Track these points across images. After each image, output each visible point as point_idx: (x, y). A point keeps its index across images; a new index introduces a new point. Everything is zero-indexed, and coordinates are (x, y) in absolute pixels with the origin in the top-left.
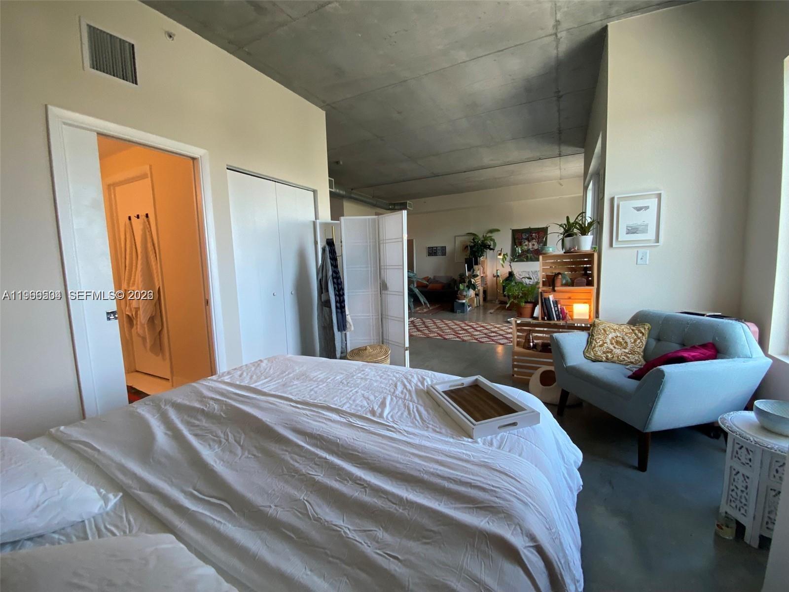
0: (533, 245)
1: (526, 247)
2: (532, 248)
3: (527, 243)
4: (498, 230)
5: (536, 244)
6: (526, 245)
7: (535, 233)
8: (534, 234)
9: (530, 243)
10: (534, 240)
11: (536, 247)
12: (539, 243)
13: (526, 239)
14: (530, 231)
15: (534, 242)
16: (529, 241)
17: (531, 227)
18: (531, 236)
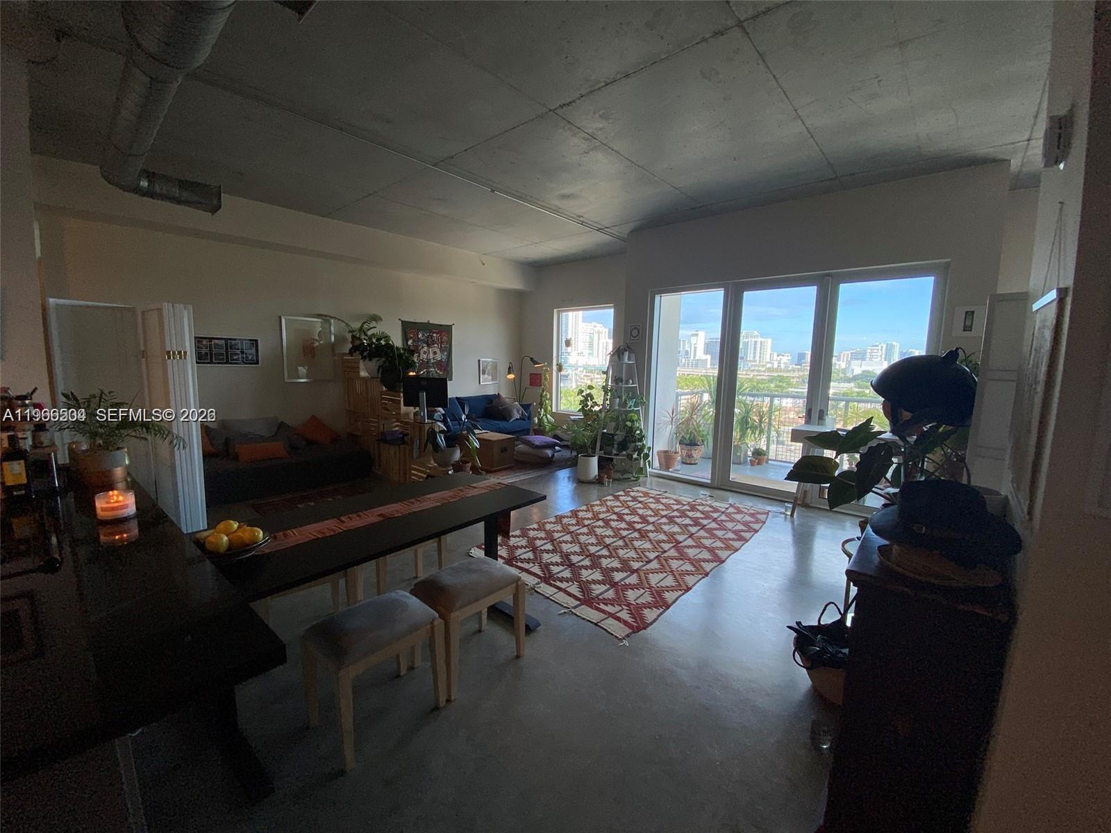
0: (435, 353)
1: (425, 356)
2: (434, 359)
3: (425, 349)
5: (438, 351)
6: (425, 353)
7: (437, 333)
8: (435, 335)
9: (430, 349)
10: (436, 345)
11: (438, 357)
12: (442, 350)
13: (423, 341)
14: (428, 327)
15: (436, 348)
16: (428, 346)
17: (431, 322)
18: (432, 336)
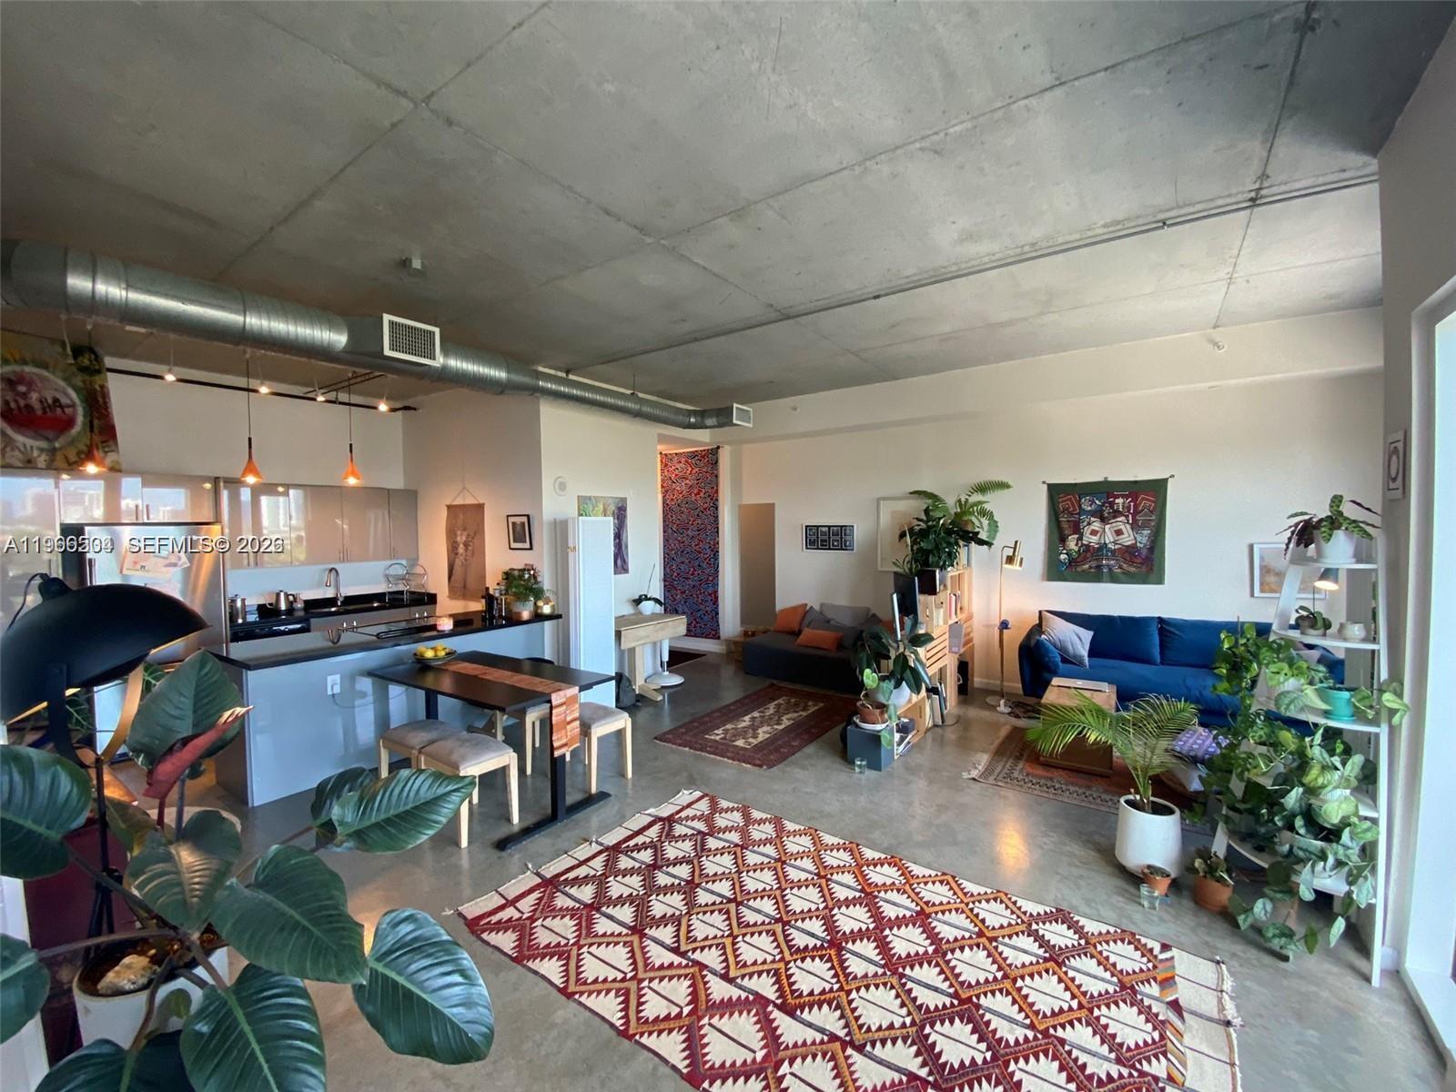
0: (1119, 532)
1: (1094, 539)
2: (1115, 543)
3: (1096, 525)
4: (1003, 486)
5: (1126, 529)
6: (1094, 533)
7: (1123, 496)
8: (1120, 501)
9: (1108, 527)
10: (1122, 518)
11: (1128, 538)
12: (1137, 527)
13: (1093, 514)
14: (1106, 490)
15: (1120, 523)
16: (1103, 520)
17: (1112, 479)
18: (1112, 504)
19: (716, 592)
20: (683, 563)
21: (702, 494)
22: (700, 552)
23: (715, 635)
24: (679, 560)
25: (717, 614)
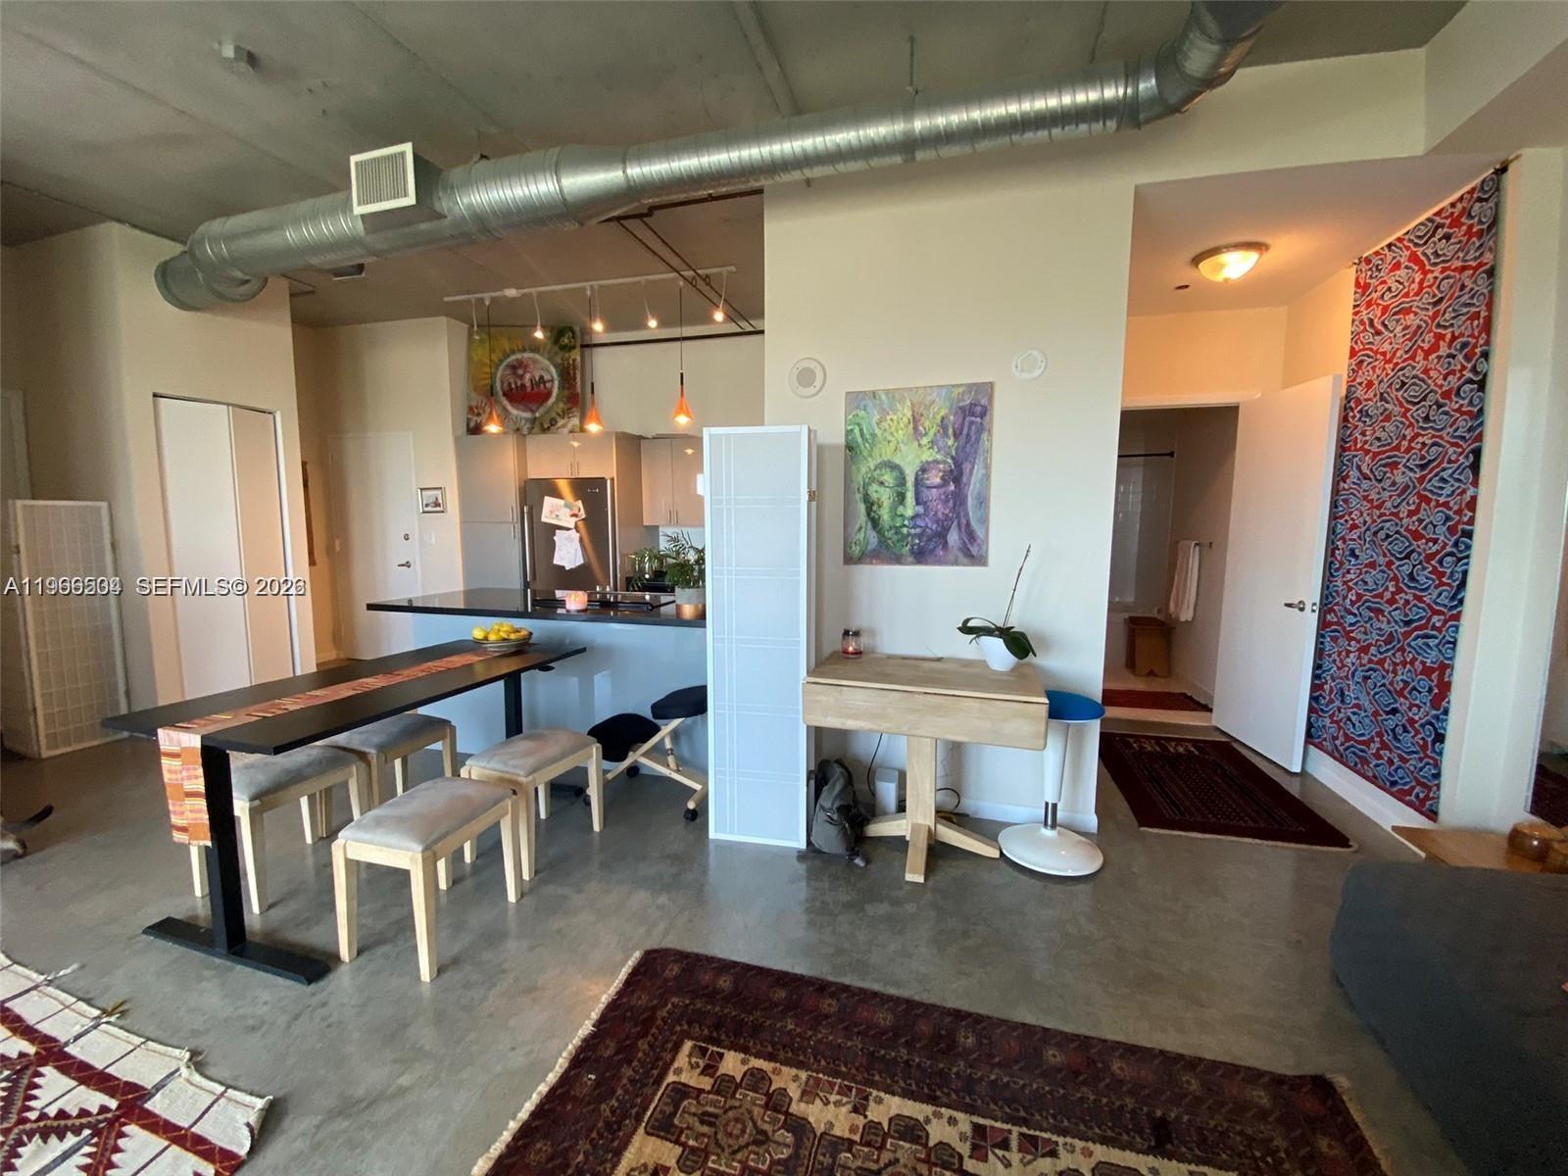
19: (1444, 668)
20: (1372, 565)
21: (1444, 350)
22: (1417, 536)
23: (1422, 794)
24: (1364, 558)
25: (1440, 738)
